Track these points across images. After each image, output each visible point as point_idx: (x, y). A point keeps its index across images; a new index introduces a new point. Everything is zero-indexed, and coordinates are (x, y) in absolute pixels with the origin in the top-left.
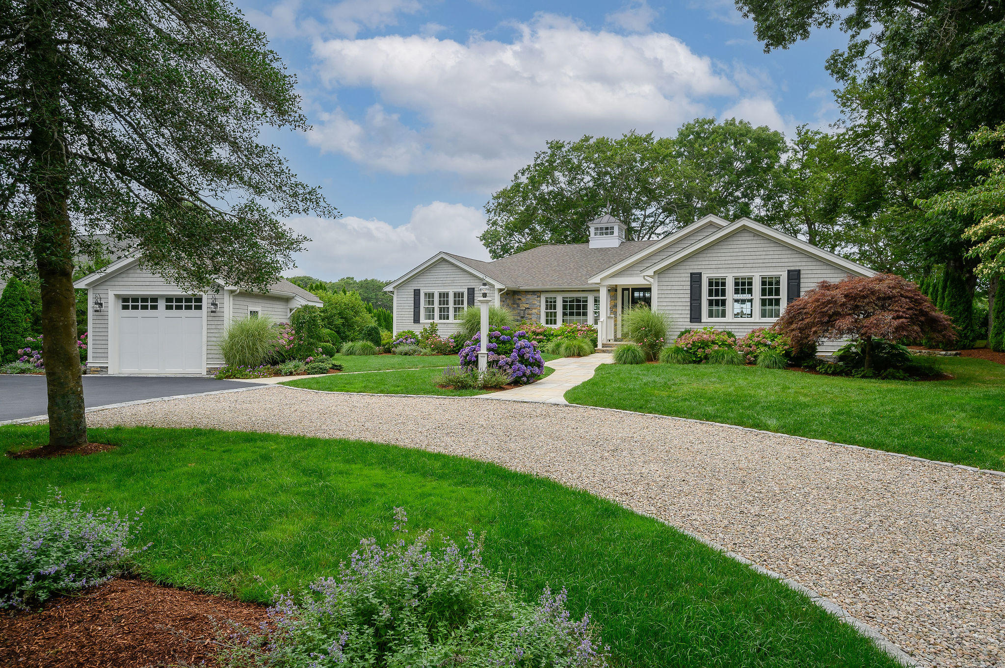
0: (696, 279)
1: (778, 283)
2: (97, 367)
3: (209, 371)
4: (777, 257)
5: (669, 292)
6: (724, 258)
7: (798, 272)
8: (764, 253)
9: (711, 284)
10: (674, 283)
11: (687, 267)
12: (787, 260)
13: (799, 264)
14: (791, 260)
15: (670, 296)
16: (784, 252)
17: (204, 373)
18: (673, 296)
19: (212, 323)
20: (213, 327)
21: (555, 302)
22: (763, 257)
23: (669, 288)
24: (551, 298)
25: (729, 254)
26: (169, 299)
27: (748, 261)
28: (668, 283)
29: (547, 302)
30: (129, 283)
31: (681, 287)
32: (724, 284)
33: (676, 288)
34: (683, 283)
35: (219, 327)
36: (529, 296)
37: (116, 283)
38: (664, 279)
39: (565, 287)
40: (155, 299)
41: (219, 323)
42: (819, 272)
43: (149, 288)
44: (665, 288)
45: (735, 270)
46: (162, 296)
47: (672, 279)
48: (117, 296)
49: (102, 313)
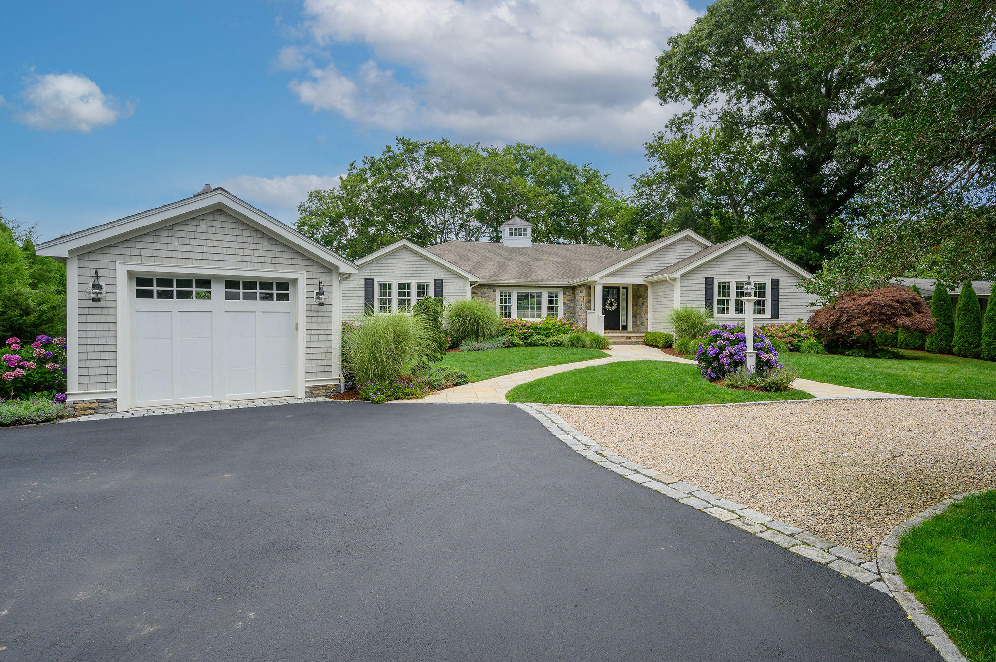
0: (709, 282)
1: (764, 288)
2: (91, 402)
3: (310, 392)
4: (764, 268)
5: (689, 292)
6: (729, 267)
7: (778, 280)
8: (756, 265)
9: (719, 287)
10: (692, 285)
11: (703, 272)
12: (771, 271)
13: (778, 274)
14: (773, 271)
15: (690, 296)
16: (768, 265)
17: (300, 395)
18: (693, 296)
19: (314, 320)
20: (316, 326)
21: (510, 296)
22: (755, 268)
23: (689, 289)
24: (506, 292)
25: (732, 264)
26: (231, 284)
27: (745, 270)
28: (689, 285)
29: (501, 296)
30: (156, 253)
31: (698, 289)
32: (729, 287)
33: (694, 289)
34: (699, 285)
35: (324, 326)
36: (485, 290)
37: (134, 252)
38: (685, 281)
39: (523, 282)
40: (205, 283)
41: (325, 320)
42: (790, 281)
43: (203, 264)
44: (686, 289)
45: (737, 277)
46: (218, 278)
47: (692, 282)
48: (130, 274)
49: (101, 304)
